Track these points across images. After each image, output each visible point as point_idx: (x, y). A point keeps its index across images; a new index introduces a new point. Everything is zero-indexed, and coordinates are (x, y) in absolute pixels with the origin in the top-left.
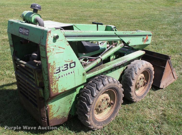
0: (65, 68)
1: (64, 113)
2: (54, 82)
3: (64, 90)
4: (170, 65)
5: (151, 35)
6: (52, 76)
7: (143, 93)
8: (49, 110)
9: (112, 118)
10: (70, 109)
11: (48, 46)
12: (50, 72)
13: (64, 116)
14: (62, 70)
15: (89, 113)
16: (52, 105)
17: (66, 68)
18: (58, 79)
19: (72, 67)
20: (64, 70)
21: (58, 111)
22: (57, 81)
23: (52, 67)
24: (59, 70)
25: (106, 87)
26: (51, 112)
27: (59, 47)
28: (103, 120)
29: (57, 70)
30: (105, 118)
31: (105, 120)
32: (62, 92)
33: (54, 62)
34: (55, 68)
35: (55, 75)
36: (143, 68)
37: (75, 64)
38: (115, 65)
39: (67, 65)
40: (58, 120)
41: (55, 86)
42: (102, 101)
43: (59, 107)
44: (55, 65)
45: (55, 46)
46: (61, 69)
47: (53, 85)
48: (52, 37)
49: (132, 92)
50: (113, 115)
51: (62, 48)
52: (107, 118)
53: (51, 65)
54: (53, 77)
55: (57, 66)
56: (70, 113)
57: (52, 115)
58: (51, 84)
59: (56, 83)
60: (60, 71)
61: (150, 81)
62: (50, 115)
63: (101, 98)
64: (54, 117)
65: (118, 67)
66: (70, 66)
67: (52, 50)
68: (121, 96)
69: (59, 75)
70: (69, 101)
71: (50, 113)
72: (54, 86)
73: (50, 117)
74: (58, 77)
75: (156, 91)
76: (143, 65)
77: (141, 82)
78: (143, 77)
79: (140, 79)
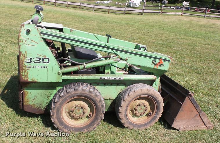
0: (37, 60)
1: (40, 105)
2: (24, 69)
3: (34, 80)
4: (195, 105)
5: (169, 61)
6: (23, 63)
7: (142, 123)
8: (25, 96)
9: (85, 129)
10: (47, 104)
11: (21, 36)
12: (21, 59)
13: (40, 108)
14: (34, 62)
15: (53, 110)
16: (28, 92)
17: (39, 61)
18: (29, 68)
19: (45, 63)
20: (36, 62)
21: (33, 100)
22: (28, 69)
23: (23, 56)
24: (30, 60)
25: (76, 92)
26: (27, 98)
27: (32, 41)
28: (74, 127)
29: (28, 60)
30: (78, 126)
31: (76, 127)
32: (32, 81)
33: (26, 52)
34: (26, 58)
35: (26, 63)
36: (140, 92)
37: (49, 60)
38: (104, 78)
39: (40, 59)
40: (33, 108)
41: (26, 73)
42: (75, 107)
43: (35, 97)
44: (26, 54)
45: (28, 38)
46: (32, 60)
47: (23, 71)
48: (25, 30)
49: (120, 113)
50: (88, 127)
51: (35, 42)
52: (80, 127)
53: (22, 53)
54: (23, 65)
55: (28, 57)
56: (48, 108)
57: (28, 101)
58: (21, 70)
59: (26, 71)
60: (31, 62)
61: (157, 113)
62: (25, 100)
63: (75, 104)
64: (29, 104)
65: (117, 84)
66: (43, 61)
67: (24, 41)
68: (100, 111)
69: (30, 65)
70: (46, 96)
71: (25, 98)
72: (24, 73)
73: (26, 102)
74: (28, 66)
75: (167, 130)
76: (141, 89)
77: (141, 109)
78: (144, 104)
79: (138, 105)
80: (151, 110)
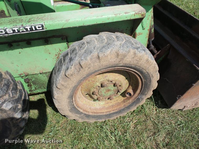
76: (99, 57)
77: (109, 90)
78: (114, 82)
79: (100, 86)
80: (131, 87)
